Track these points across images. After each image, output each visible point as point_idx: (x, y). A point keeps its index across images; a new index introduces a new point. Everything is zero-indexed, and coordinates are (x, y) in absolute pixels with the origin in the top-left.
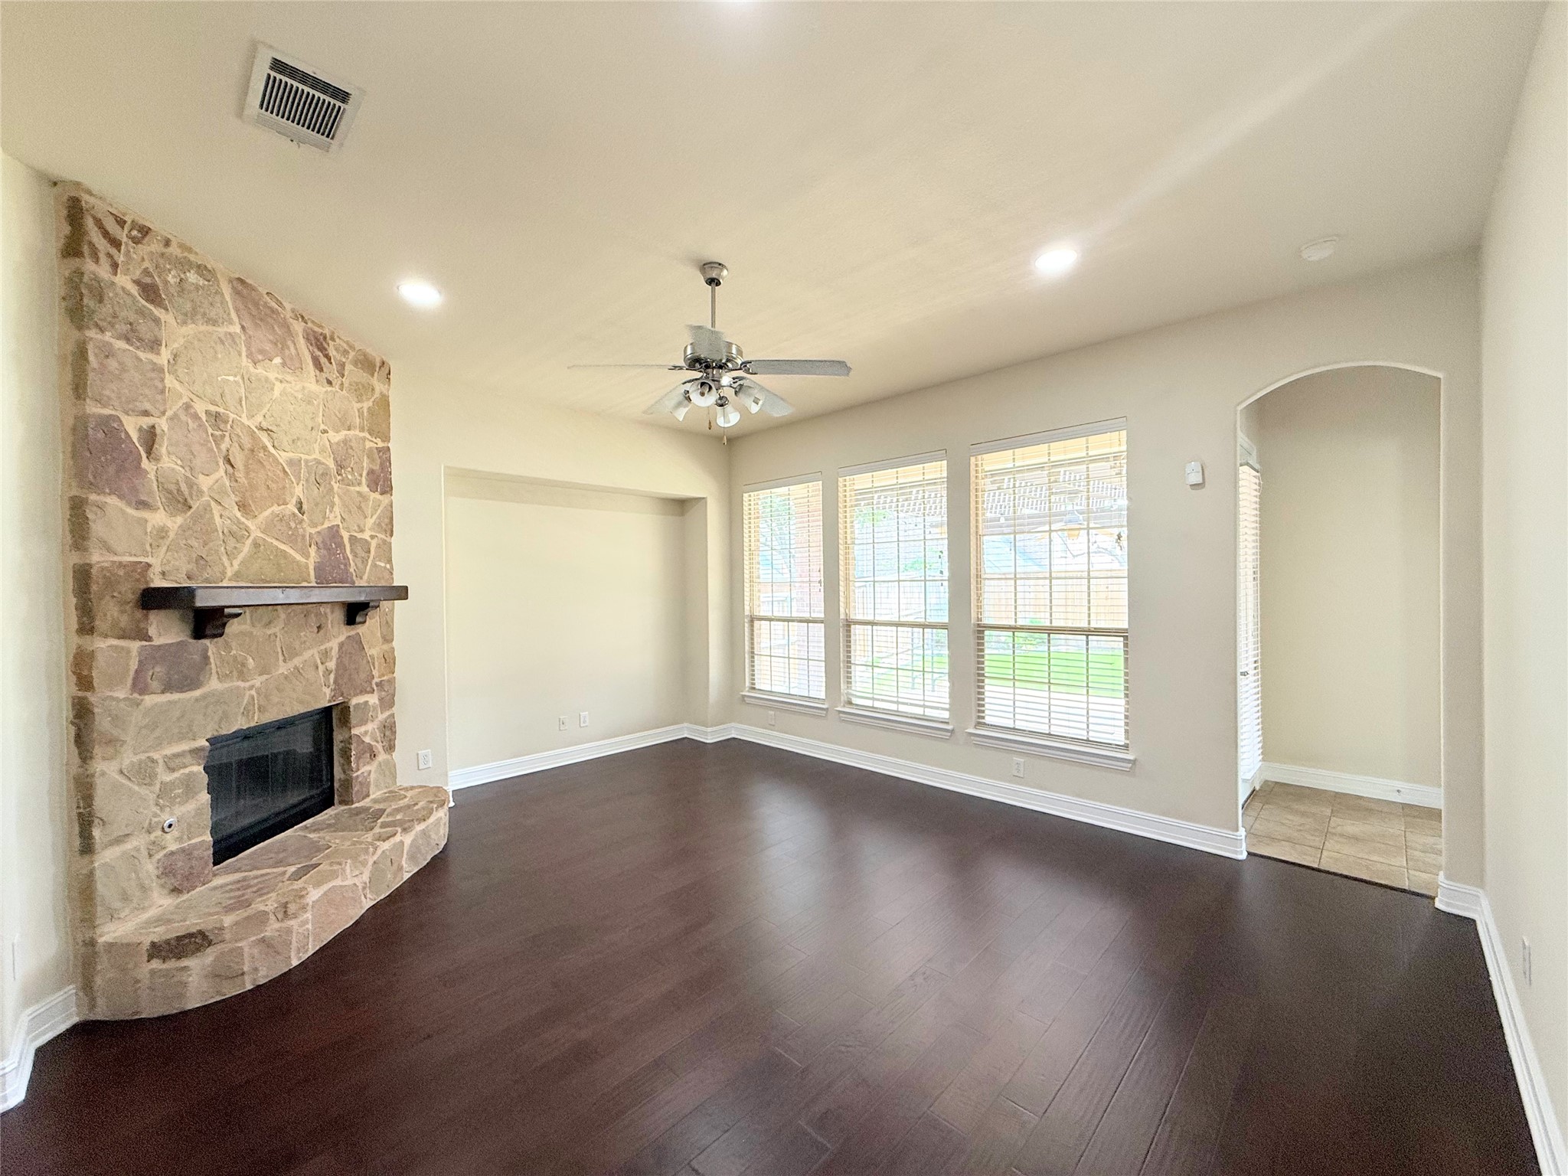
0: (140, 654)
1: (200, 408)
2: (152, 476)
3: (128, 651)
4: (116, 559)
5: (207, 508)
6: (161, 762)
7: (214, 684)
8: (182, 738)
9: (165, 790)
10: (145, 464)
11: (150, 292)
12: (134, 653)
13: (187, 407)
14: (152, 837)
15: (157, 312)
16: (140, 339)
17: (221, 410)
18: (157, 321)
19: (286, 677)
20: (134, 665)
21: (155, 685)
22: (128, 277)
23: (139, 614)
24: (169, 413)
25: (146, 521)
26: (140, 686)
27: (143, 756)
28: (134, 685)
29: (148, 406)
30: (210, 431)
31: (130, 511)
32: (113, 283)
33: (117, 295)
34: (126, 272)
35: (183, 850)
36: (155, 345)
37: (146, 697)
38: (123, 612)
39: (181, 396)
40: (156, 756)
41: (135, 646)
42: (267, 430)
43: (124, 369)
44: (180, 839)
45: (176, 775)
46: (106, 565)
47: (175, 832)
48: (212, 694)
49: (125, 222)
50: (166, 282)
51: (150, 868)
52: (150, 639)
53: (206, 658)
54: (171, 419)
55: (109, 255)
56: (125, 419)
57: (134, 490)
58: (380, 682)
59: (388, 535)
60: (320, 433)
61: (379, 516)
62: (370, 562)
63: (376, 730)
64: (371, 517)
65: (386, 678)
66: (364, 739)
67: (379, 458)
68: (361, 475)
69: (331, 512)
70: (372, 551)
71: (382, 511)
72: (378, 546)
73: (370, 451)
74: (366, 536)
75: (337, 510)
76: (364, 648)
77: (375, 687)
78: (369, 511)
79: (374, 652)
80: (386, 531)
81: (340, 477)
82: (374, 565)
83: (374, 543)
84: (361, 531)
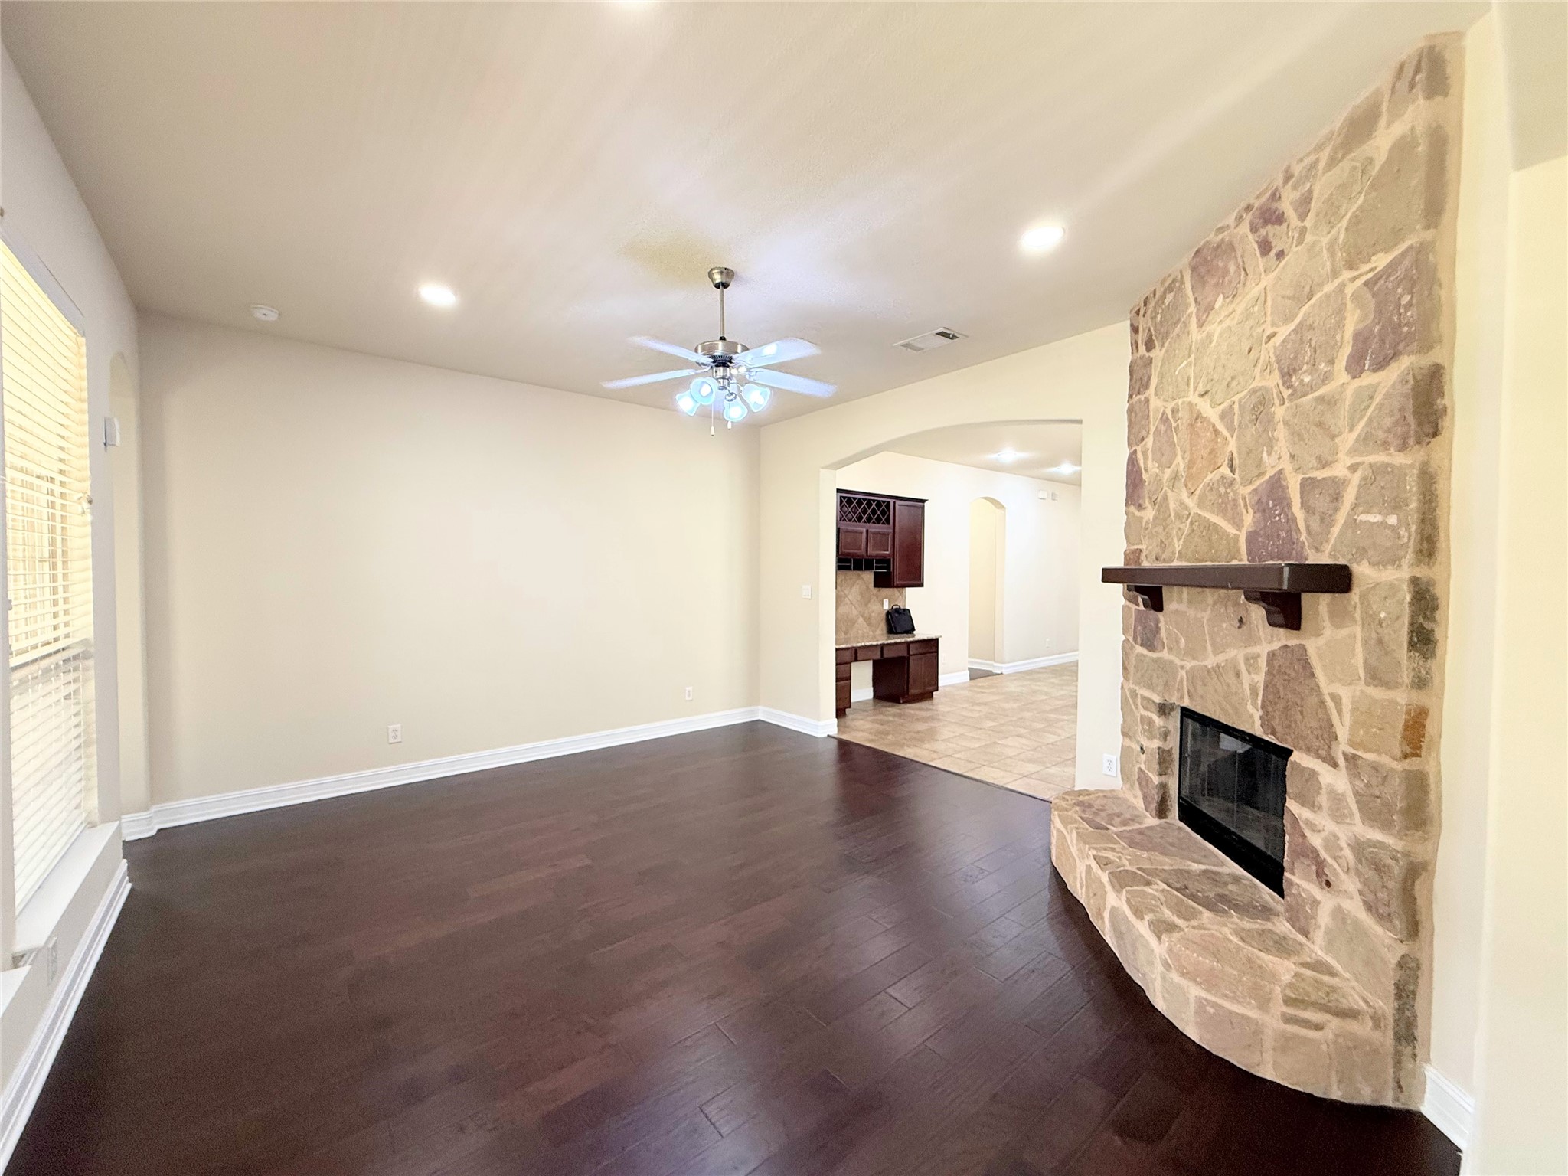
1: (1169, 411)
2: (1146, 484)
3: (1131, 611)
4: (1131, 548)
5: (1166, 497)
6: (1139, 697)
7: (1165, 654)
8: (1148, 686)
10: (1144, 476)
11: (1149, 343)
12: (1133, 613)
13: (1163, 414)
14: (1137, 748)
15: (1151, 354)
16: (1143, 386)
17: (1177, 401)
18: (1151, 361)
20: (1133, 621)
21: (1139, 640)
24: (1153, 429)
25: (1142, 518)
26: (1135, 637)
27: (1134, 687)
29: (1144, 433)
30: (1174, 425)
31: (1137, 513)
32: (1137, 358)
35: (1145, 775)
36: (1148, 383)
37: (1137, 647)
39: (1160, 409)
40: (1138, 691)
41: (1133, 608)
42: (1206, 392)
43: (1136, 415)
44: (1145, 763)
45: (1146, 713)
46: (1128, 551)
47: (1144, 757)
48: (1162, 660)
49: (1139, 309)
51: (1136, 769)
52: (1139, 604)
53: (1158, 629)
54: (1154, 432)
55: (1136, 342)
56: (1138, 449)
57: (1139, 498)
58: (1355, 757)
59: (1392, 450)
60: (1263, 344)
61: (1370, 420)
62: (1341, 518)
63: (1343, 844)
64: (1351, 430)
65: (1370, 757)
66: (1308, 833)
67: (1374, 295)
68: (1332, 362)
69: (1269, 454)
70: (1349, 496)
71: (1380, 407)
72: (1365, 483)
73: (1356, 297)
74: (1339, 471)
75: (1283, 446)
76: (1313, 675)
77: (1341, 761)
78: (1343, 423)
79: (1346, 694)
80: (1385, 445)
81: (1290, 391)
82: (1352, 523)
83: (1356, 479)
84: (1324, 464)
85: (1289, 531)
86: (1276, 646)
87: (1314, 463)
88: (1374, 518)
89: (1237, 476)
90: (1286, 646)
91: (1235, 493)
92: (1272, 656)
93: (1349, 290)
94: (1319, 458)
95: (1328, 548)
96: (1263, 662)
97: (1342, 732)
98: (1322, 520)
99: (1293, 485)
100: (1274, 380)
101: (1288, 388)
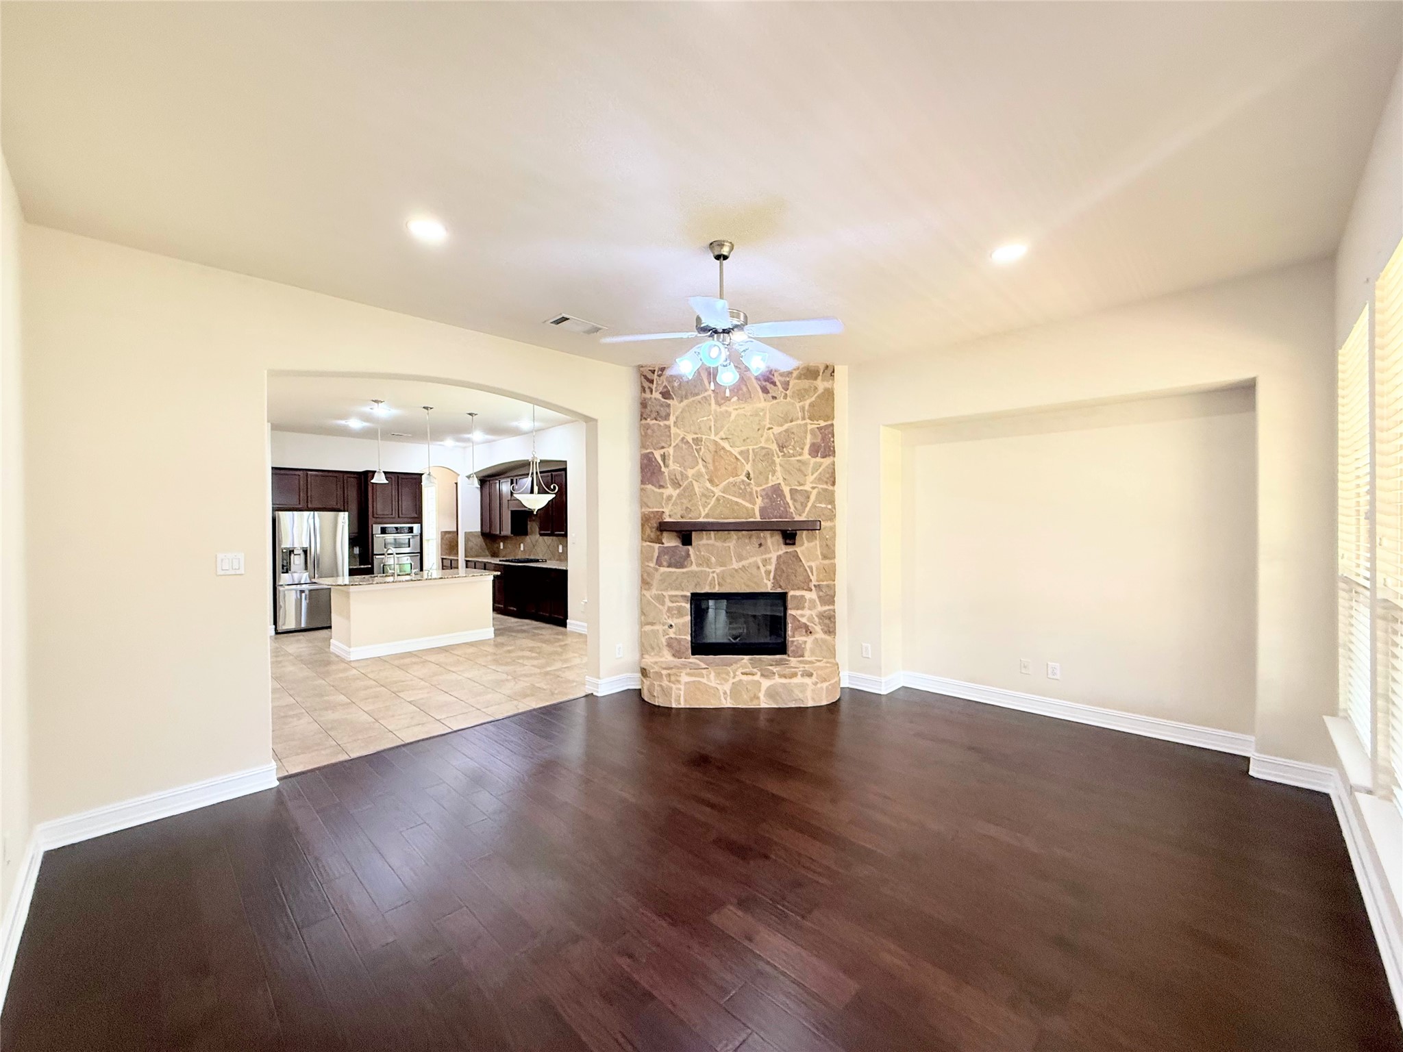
0: (659, 549)
1: (689, 438)
2: (666, 474)
3: (654, 548)
4: (651, 510)
5: (691, 484)
6: (667, 597)
7: (694, 568)
8: (677, 589)
9: (669, 609)
10: (663, 469)
11: (666, 395)
12: (657, 551)
13: (683, 439)
14: (664, 628)
15: (669, 401)
16: (661, 417)
17: (699, 436)
18: (669, 406)
19: (736, 570)
20: (656, 554)
21: (665, 563)
22: (658, 393)
23: (659, 533)
24: (673, 444)
25: (663, 493)
26: (659, 563)
27: (660, 593)
28: (657, 562)
29: (663, 444)
30: (694, 447)
31: (657, 490)
32: (651, 398)
33: (652, 402)
34: (656, 391)
35: (676, 639)
36: (667, 417)
37: (661, 568)
38: (652, 532)
39: (679, 435)
40: (665, 593)
41: (657, 546)
42: (727, 438)
43: (653, 431)
44: (675, 633)
45: (675, 605)
46: (647, 513)
47: (673, 630)
48: (692, 572)
49: (655, 370)
50: (673, 387)
51: (663, 640)
52: (663, 544)
53: (688, 555)
54: (675, 447)
55: (649, 388)
56: (655, 452)
57: (658, 482)
58: (819, 585)
59: (829, 485)
60: (766, 430)
61: (820, 473)
62: (810, 505)
63: (814, 616)
64: (812, 475)
65: (825, 583)
66: (800, 619)
67: (821, 433)
68: (803, 449)
69: (773, 476)
70: (813, 497)
71: (824, 469)
72: (819, 493)
73: (812, 431)
74: (807, 487)
75: (779, 474)
76: (801, 561)
77: (813, 588)
78: (810, 471)
79: (813, 564)
80: (827, 483)
81: (782, 454)
82: (814, 506)
83: (815, 492)
84: (801, 485)
85: (785, 508)
86: (781, 552)
87: (797, 483)
88: (823, 506)
89: (752, 482)
90: (787, 552)
91: (752, 489)
92: (779, 557)
93: (810, 427)
94: (799, 482)
95: (805, 515)
96: (774, 561)
97: (813, 578)
98: (802, 505)
99: (786, 490)
100: (774, 447)
101: (781, 452)
